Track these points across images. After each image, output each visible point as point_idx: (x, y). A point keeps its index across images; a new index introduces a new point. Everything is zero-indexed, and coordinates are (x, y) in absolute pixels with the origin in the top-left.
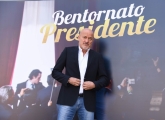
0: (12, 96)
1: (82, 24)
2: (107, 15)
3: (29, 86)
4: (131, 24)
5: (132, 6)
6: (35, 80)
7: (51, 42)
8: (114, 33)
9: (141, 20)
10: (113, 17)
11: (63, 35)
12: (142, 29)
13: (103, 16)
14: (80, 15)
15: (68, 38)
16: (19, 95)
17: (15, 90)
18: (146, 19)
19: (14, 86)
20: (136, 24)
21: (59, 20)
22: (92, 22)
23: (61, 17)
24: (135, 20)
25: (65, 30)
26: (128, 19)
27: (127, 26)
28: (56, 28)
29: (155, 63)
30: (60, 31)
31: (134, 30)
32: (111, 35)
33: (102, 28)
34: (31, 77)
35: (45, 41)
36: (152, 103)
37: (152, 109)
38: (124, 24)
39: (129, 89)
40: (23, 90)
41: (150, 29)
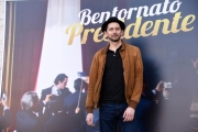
0: (37, 103)
2: (139, 13)
4: (166, 21)
6: (61, 85)
7: (78, 44)
8: (147, 32)
9: (178, 16)
10: (145, 15)
11: (91, 35)
12: (179, 26)
13: (134, 13)
14: (108, 13)
15: (96, 39)
16: (45, 102)
18: (183, 16)
19: (39, 92)
20: (171, 21)
21: (86, 19)
23: (88, 16)
24: (170, 16)
25: (92, 30)
26: (162, 17)
27: (162, 24)
28: (82, 28)
29: (195, 64)
30: (87, 31)
31: (170, 28)
32: (143, 34)
33: (133, 27)
34: (56, 82)
35: (70, 43)
37: (192, 116)
38: (158, 22)
39: (165, 93)
40: (48, 96)
41: (188, 27)
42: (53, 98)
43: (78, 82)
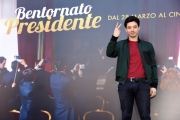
1: (41, 19)
2: (62, 12)
4: (82, 20)
5: (82, 5)
7: (14, 34)
8: (68, 27)
9: (90, 17)
10: (67, 14)
11: (25, 28)
12: (90, 24)
13: (59, 13)
14: (39, 11)
15: (29, 31)
18: (93, 16)
20: (85, 20)
21: (21, 15)
22: (49, 18)
23: (23, 13)
24: (84, 16)
25: (26, 24)
26: (79, 16)
27: (79, 22)
28: (18, 22)
29: (101, 52)
30: (22, 24)
31: (84, 25)
32: (65, 28)
33: (58, 23)
35: (9, 32)
36: (98, 83)
37: (98, 88)
38: (76, 20)
39: (80, 73)
41: (97, 25)
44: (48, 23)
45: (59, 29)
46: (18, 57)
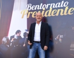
0: (8, 41)
1: (40, 10)
2: (51, 6)
3: (16, 37)
4: (62, 10)
5: (63, 2)
6: (18, 35)
8: (54, 14)
9: (67, 8)
10: (54, 7)
11: (31, 15)
12: (67, 12)
14: (39, 6)
15: (33, 16)
16: (11, 41)
17: (9, 39)
18: (69, 8)
19: (9, 37)
20: (64, 10)
21: (29, 8)
22: (44, 9)
24: (64, 8)
25: (32, 13)
26: (60, 8)
27: (60, 11)
28: (28, 11)
31: (63, 13)
32: (52, 15)
34: (16, 33)
36: (71, 47)
37: (71, 50)
38: (59, 10)
40: (13, 39)
41: (71, 13)
42: (15, 39)
43: (25, 34)
44: (43, 12)
45: (49, 15)
46: (27, 31)
